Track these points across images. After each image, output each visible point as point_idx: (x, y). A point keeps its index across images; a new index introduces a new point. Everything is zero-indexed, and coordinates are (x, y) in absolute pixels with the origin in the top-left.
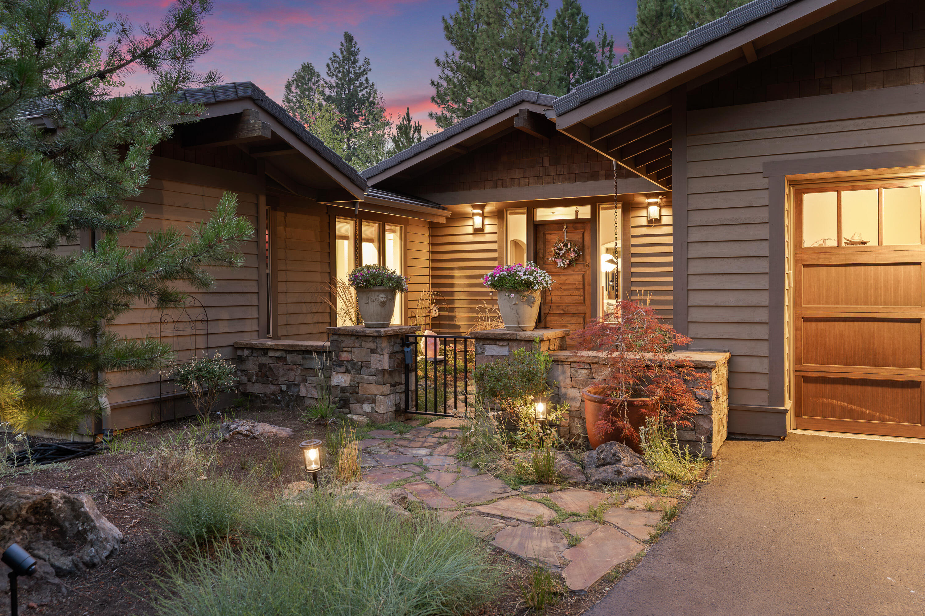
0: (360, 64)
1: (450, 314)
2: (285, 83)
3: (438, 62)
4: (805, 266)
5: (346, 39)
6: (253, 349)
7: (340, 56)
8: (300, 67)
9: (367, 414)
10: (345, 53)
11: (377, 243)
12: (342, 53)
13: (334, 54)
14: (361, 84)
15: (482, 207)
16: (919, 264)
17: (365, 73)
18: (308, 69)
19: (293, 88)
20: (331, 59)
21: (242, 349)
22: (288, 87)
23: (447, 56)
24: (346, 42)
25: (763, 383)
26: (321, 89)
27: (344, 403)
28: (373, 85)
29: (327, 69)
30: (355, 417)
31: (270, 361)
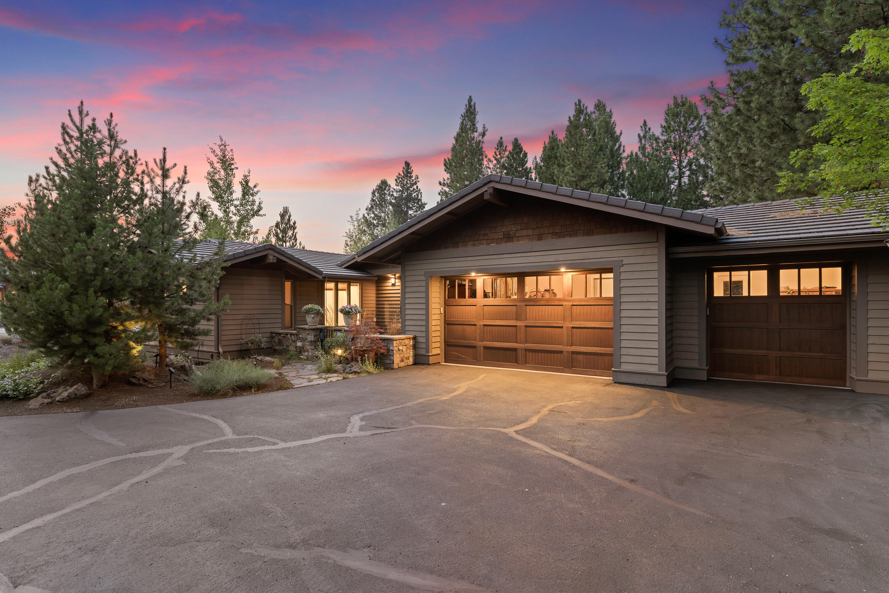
0: (413, 178)
1: (382, 320)
2: (372, 191)
3: (440, 183)
4: (447, 306)
5: (406, 165)
6: (276, 333)
7: (402, 174)
8: (380, 182)
9: (306, 356)
10: (405, 172)
11: (347, 291)
12: (403, 172)
13: (399, 173)
14: (414, 189)
15: (395, 275)
16: (476, 305)
17: (416, 183)
18: (384, 183)
19: (376, 194)
20: (397, 176)
21: (273, 333)
22: (373, 193)
23: (444, 180)
24: (406, 167)
25: (424, 346)
26: (391, 193)
27: (300, 352)
28: (420, 190)
29: (395, 182)
30: (302, 357)
31: (281, 338)
